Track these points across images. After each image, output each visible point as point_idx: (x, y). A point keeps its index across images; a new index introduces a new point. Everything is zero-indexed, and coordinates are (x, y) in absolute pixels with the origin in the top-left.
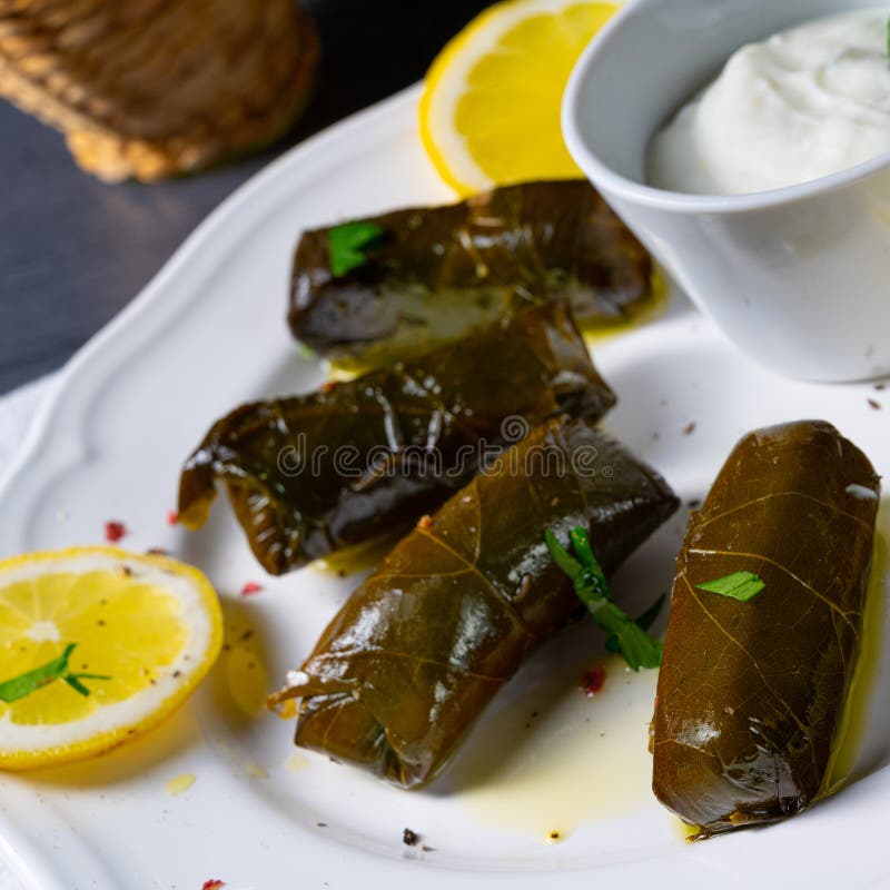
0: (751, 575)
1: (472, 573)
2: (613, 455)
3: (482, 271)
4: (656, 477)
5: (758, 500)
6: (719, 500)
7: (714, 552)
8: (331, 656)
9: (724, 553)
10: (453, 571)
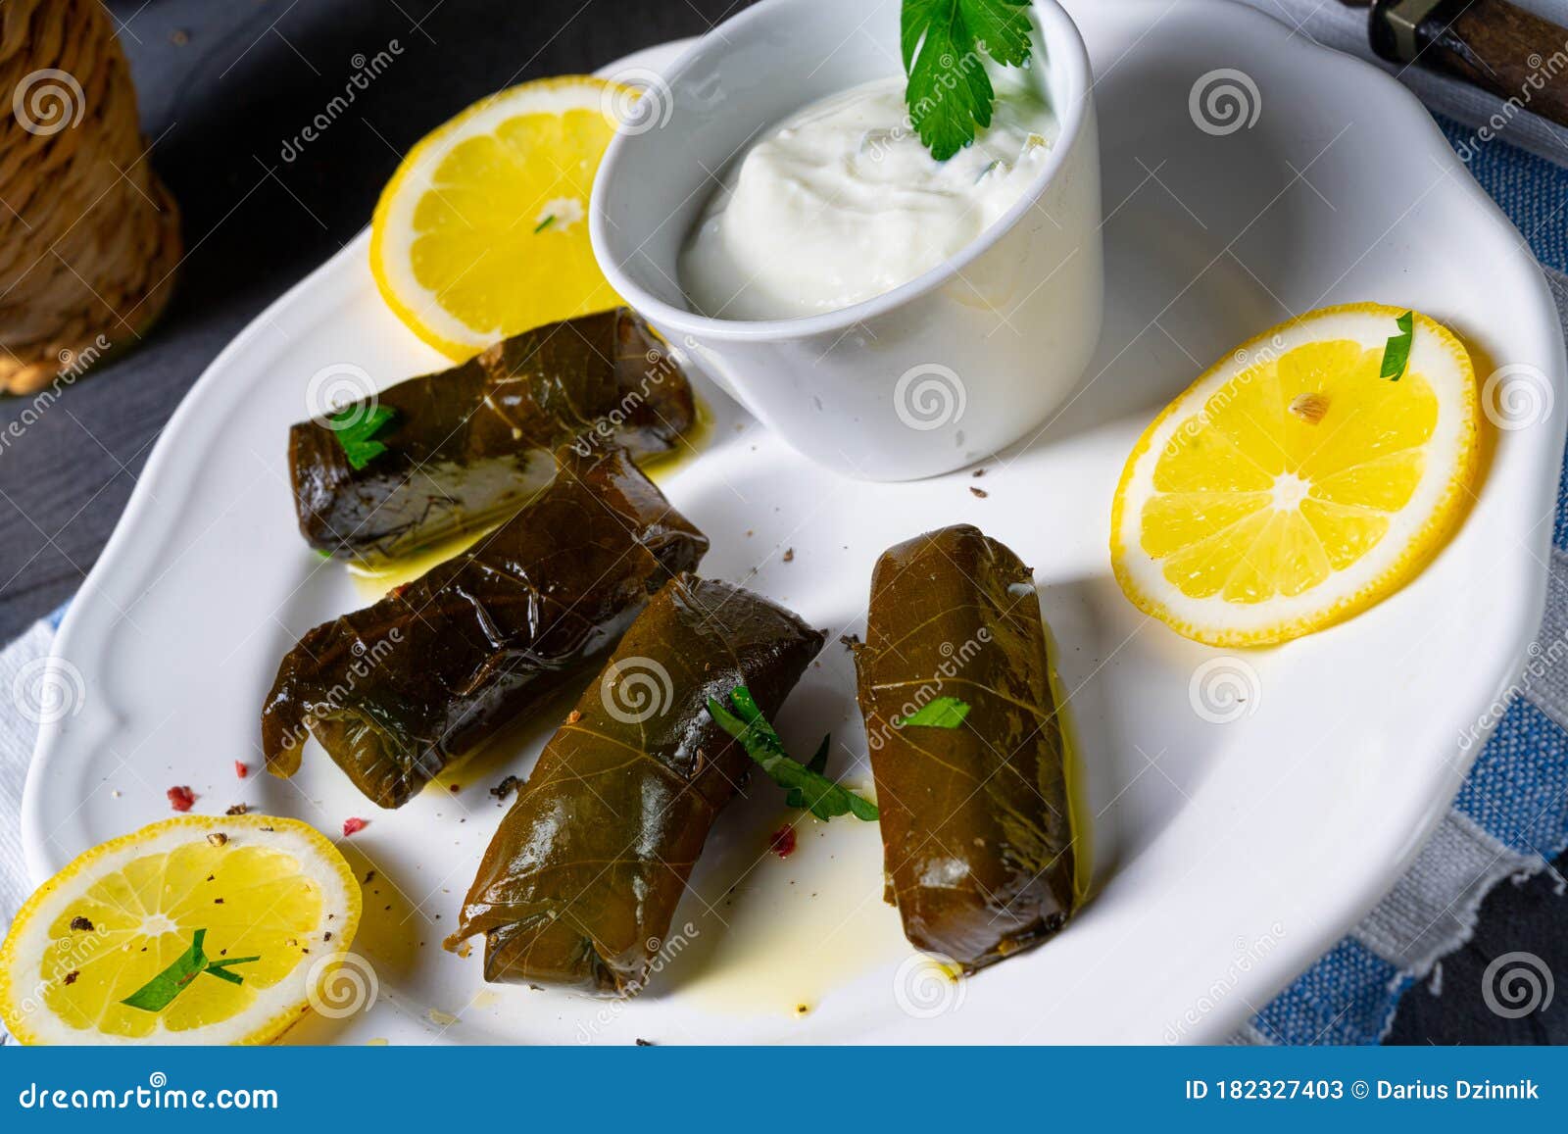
0: (951, 700)
1: (644, 760)
2: (745, 604)
3: (517, 434)
4: (792, 616)
5: (930, 621)
6: (885, 629)
7: (902, 684)
8: (512, 880)
9: (913, 683)
10: (623, 763)
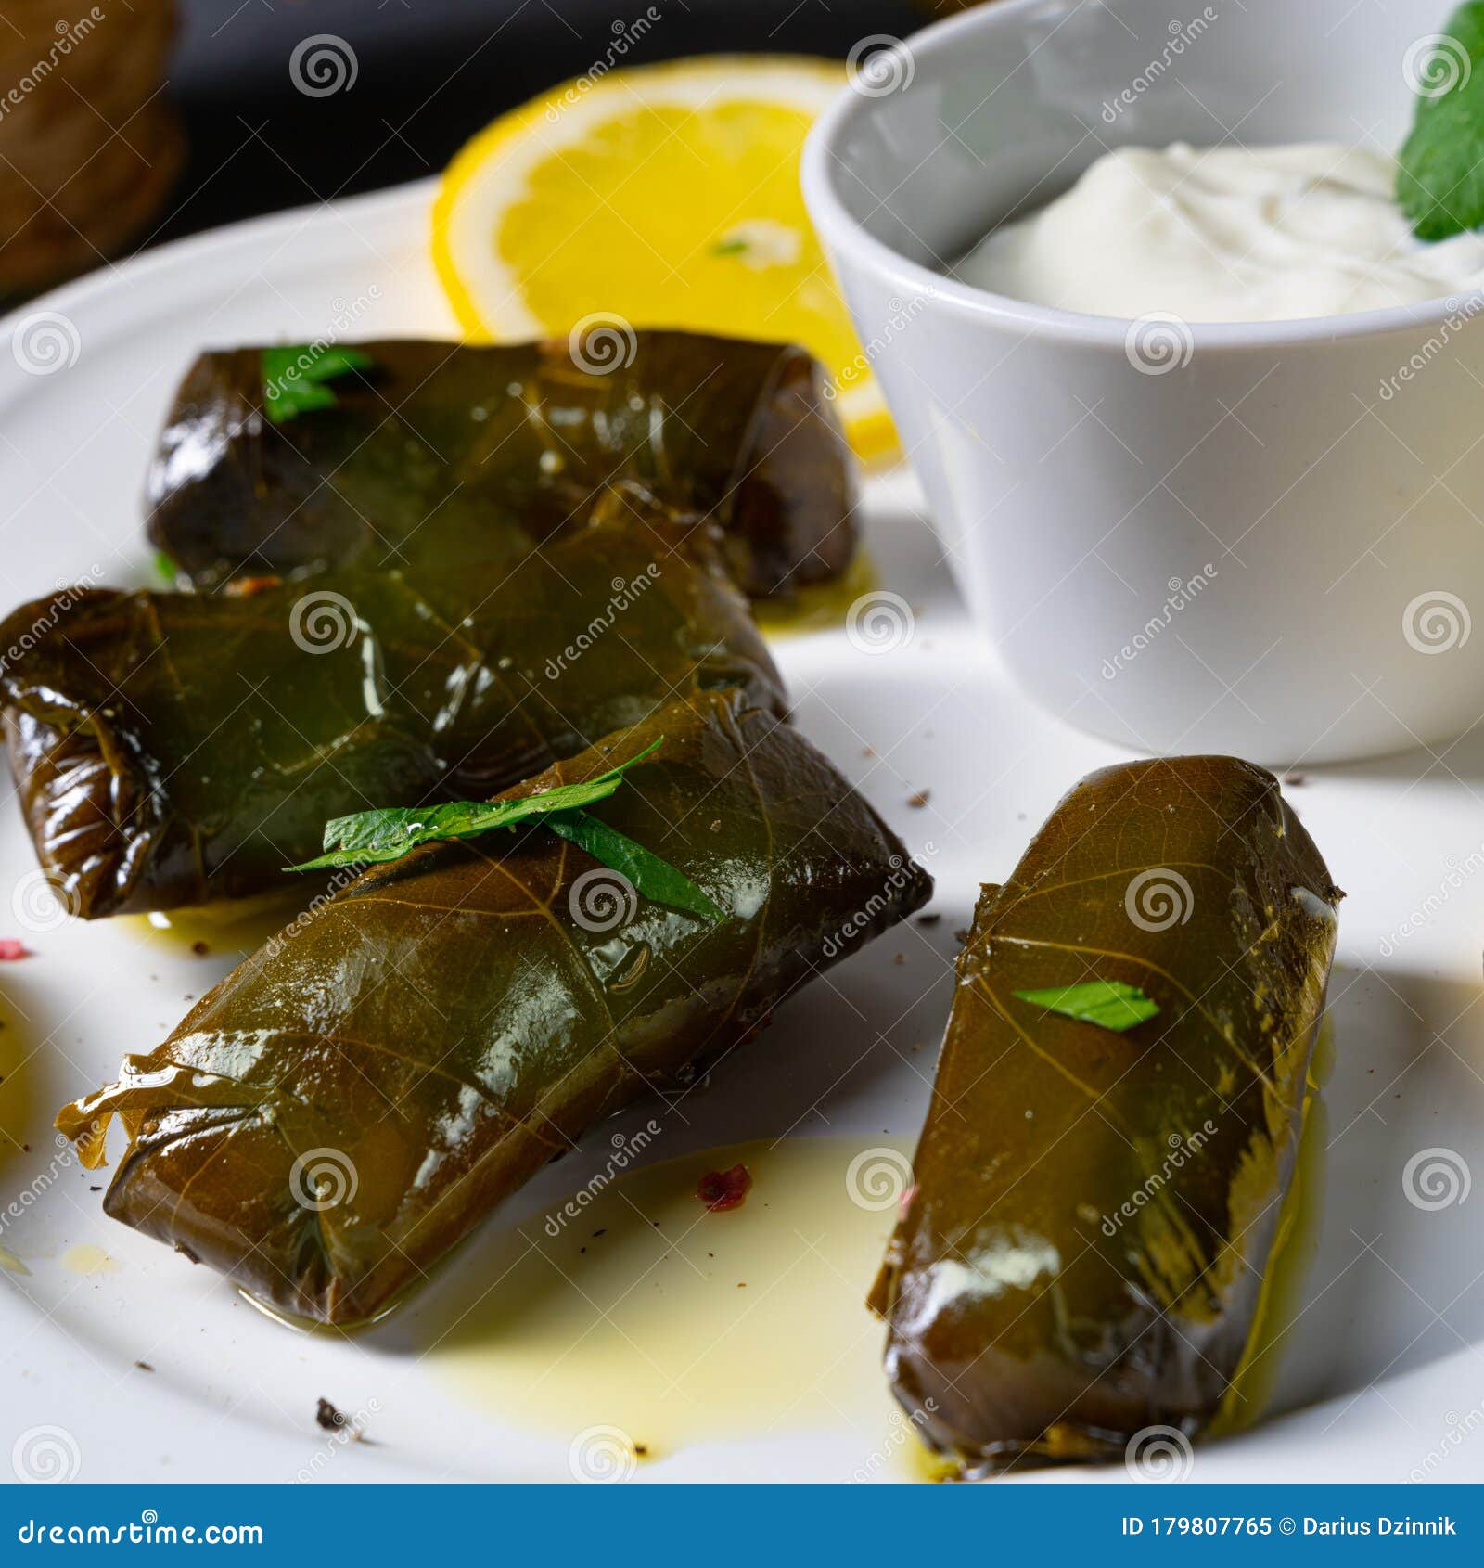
3: (550, 462)
7: (1046, 944)
9: (1069, 948)
10: (504, 910)
